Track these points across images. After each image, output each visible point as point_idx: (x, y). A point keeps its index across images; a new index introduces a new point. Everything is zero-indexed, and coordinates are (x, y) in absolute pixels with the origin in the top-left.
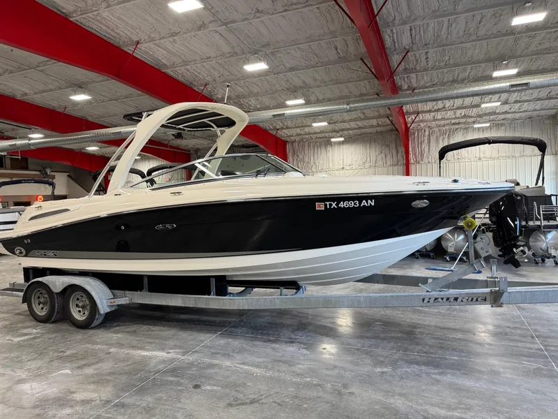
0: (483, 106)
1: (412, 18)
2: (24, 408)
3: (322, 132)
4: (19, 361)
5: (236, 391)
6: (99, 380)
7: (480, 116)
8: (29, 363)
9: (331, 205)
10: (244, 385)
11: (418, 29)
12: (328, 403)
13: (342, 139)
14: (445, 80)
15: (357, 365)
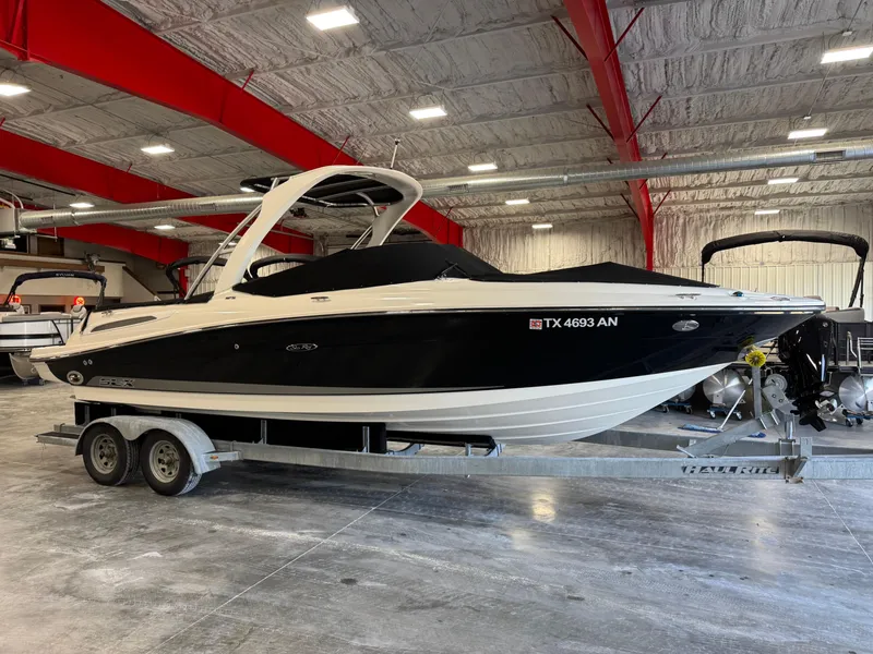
0: (771, 182)
1: (670, 48)
2: (101, 602)
3: (518, 214)
4: (81, 538)
5: (409, 589)
6: (206, 569)
7: (765, 198)
8: (97, 541)
9: (552, 323)
10: (420, 583)
11: (677, 63)
12: (547, 611)
13: (549, 226)
14: (715, 141)
15: (584, 561)
